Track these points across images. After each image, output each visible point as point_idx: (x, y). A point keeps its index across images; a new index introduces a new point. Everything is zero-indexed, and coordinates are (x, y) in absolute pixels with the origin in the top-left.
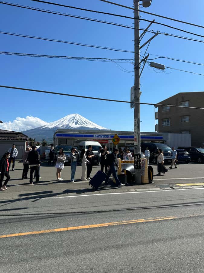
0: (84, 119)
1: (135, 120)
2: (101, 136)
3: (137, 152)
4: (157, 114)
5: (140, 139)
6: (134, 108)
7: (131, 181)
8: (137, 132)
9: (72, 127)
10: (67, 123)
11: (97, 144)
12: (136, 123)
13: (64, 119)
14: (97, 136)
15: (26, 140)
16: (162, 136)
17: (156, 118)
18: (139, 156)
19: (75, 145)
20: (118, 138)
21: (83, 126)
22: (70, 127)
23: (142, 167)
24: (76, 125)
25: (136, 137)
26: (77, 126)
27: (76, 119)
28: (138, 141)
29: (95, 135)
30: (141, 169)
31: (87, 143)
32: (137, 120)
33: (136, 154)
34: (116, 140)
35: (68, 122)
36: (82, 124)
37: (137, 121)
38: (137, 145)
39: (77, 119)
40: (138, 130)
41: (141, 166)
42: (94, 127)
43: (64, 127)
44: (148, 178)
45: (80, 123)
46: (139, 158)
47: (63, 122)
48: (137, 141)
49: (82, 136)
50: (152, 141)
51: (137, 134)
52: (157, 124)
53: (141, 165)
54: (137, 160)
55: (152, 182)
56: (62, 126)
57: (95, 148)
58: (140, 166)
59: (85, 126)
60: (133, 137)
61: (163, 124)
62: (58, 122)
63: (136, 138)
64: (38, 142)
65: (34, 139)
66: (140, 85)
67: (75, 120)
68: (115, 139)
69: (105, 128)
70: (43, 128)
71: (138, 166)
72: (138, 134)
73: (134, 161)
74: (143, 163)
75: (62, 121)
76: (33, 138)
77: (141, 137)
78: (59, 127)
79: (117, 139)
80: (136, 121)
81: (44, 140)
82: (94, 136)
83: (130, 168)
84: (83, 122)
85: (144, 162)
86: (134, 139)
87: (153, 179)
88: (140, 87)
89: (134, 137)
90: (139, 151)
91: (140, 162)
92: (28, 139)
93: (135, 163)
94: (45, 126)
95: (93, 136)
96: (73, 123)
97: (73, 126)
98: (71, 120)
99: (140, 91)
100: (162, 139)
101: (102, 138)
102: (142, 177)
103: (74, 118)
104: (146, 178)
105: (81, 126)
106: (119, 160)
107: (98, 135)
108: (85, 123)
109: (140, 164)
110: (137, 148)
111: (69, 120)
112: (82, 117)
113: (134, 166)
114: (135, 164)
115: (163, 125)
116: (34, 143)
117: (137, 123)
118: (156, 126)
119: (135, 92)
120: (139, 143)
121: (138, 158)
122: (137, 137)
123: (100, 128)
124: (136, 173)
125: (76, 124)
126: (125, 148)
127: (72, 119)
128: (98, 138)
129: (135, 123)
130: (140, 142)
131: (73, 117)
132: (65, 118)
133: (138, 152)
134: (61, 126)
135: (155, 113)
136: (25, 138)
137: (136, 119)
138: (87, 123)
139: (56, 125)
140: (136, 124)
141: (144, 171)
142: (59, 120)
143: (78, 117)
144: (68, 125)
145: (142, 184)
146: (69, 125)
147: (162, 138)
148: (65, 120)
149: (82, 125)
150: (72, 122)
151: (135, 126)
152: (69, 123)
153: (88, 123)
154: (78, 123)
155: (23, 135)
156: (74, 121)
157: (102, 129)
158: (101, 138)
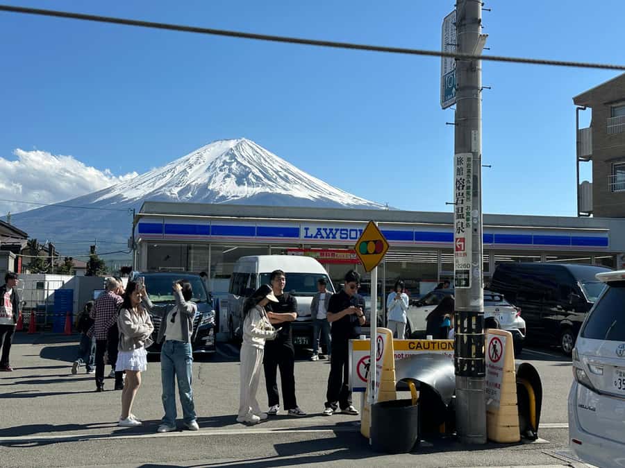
0: (276, 163)
1: (459, 161)
2: (331, 234)
3: (466, 304)
4: (588, 139)
5: (482, 246)
6: (455, 107)
7: (443, 428)
8: (468, 214)
9: (223, 196)
10: (202, 180)
11: (308, 265)
12: (465, 171)
13: (191, 161)
14: (313, 231)
15: (16, 249)
16: (606, 235)
17: (581, 156)
18: (474, 321)
19: (220, 271)
20: (379, 238)
21: (268, 190)
22: (214, 193)
23: (493, 367)
24: (241, 188)
25: (461, 235)
26: (246, 191)
27: (238, 163)
28: (470, 253)
29: (307, 229)
30: (486, 378)
31: (267, 264)
32: (469, 159)
33: (462, 308)
34: (371, 247)
35: (208, 175)
36: (266, 181)
37: (468, 165)
38: (467, 272)
39: (245, 163)
40: (470, 204)
41: (484, 365)
42: (316, 195)
43: (190, 195)
44: (517, 418)
45: (257, 178)
46: (474, 327)
47: (184, 172)
48: (465, 254)
49: (249, 231)
50: (562, 255)
51: (468, 220)
52: (586, 183)
53: (487, 359)
54: (465, 339)
55: (536, 437)
56: (181, 193)
57: (298, 282)
58: (481, 366)
59: (279, 191)
60: (450, 237)
61: (614, 180)
62: (163, 175)
63: (463, 240)
64: (66, 259)
65: (50, 245)
66: (480, 7)
67: (234, 166)
68: (367, 242)
69: (363, 202)
70: (101, 199)
71: (470, 366)
72: (471, 222)
73: (456, 343)
74: (495, 351)
75: (179, 168)
76: (44, 240)
77: (487, 239)
78: (169, 194)
79: (375, 242)
80: (465, 162)
81: (93, 248)
82: (303, 233)
83: (439, 373)
84: (270, 171)
85: (498, 347)
86: (455, 244)
87: (540, 426)
88: (480, 17)
89: (456, 236)
90: (477, 298)
91: (483, 344)
92: (24, 244)
93: (456, 352)
94: (108, 191)
95: (294, 233)
96: (228, 176)
97: (228, 189)
98: (219, 164)
99: (481, 31)
100: (608, 249)
101: (338, 241)
102: (491, 413)
103: (233, 157)
104: (508, 418)
105: (258, 190)
106: (385, 337)
107: (319, 230)
108: (279, 179)
109: (480, 354)
110: (467, 284)
111: (211, 167)
112: (266, 153)
113: (456, 365)
114: (456, 355)
115: (614, 187)
116: (49, 260)
117: (469, 171)
118: (581, 188)
119: (459, 38)
120: (475, 260)
121: (470, 329)
122: (467, 234)
123: (344, 198)
124: (461, 393)
125: (239, 182)
126: (440, 286)
127: (225, 162)
128: (319, 241)
129: (459, 171)
130: (482, 259)
131: (227, 154)
132: (192, 157)
133: (473, 303)
134: (176, 191)
135: (580, 133)
136: (10, 241)
137: (465, 156)
138: (286, 179)
139: (156, 187)
140: (464, 177)
141: (498, 386)
142: (168, 167)
143: (248, 150)
144: (204, 188)
145: (492, 443)
146: (210, 187)
147: (604, 242)
148: (195, 167)
149: (263, 185)
150: (222, 175)
151: (459, 184)
152: (211, 178)
153: (290, 177)
154: (248, 180)
155: (7, 230)
156: (230, 170)
157: (351, 202)
158: (330, 242)
